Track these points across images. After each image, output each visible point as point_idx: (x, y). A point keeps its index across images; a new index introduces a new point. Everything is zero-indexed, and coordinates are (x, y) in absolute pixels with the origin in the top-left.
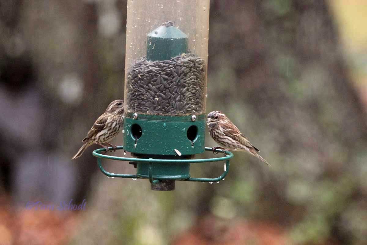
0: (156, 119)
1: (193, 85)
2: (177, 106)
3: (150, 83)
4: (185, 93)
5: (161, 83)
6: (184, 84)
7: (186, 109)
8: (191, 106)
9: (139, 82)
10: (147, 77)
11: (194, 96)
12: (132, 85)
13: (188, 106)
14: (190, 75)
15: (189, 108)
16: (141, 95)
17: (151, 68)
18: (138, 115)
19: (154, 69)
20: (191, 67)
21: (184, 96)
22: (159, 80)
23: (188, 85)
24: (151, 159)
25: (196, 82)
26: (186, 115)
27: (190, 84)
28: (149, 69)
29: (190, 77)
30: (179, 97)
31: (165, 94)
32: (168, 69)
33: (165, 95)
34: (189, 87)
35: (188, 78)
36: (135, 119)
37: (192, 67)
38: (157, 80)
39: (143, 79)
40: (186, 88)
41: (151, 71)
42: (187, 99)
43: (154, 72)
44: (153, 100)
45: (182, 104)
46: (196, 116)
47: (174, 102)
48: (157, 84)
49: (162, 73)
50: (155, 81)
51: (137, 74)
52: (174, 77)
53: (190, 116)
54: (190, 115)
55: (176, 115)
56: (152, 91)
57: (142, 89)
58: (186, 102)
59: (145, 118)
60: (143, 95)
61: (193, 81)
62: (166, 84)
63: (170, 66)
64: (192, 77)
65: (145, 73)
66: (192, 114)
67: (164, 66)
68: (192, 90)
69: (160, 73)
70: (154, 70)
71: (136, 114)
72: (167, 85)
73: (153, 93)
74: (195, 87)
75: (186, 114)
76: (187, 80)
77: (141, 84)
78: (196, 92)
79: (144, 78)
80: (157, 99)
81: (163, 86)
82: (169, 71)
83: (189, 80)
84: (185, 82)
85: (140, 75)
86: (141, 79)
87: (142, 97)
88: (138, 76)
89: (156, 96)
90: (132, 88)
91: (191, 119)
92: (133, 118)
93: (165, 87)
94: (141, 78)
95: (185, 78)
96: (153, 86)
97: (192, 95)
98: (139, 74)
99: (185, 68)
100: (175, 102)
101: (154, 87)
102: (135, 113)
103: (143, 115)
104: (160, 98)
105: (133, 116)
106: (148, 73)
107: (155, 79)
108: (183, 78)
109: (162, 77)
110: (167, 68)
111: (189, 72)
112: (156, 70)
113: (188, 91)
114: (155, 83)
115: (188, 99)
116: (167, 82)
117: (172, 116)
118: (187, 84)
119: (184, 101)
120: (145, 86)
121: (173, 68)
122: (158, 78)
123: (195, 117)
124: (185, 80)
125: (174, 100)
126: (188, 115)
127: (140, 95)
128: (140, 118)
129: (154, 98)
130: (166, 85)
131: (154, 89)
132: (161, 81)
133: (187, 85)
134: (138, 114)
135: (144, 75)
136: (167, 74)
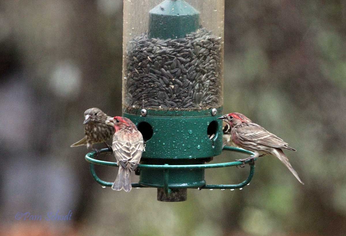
0: (171, 115)
1: (213, 71)
2: (196, 98)
3: (163, 67)
4: (204, 81)
5: (177, 67)
6: (203, 69)
7: (206, 101)
8: (210, 97)
9: (148, 65)
10: (159, 60)
11: (214, 85)
12: (137, 70)
13: (208, 98)
14: (209, 59)
15: (209, 99)
16: (151, 82)
17: (164, 49)
18: (147, 112)
19: (168, 50)
20: (210, 49)
21: (203, 85)
22: (175, 63)
23: (208, 71)
24: (167, 166)
25: (215, 67)
26: (206, 109)
27: (209, 70)
28: (162, 50)
29: (210, 61)
30: (198, 85)
31: (181, 80)
32: (186, 50)
33: (182, 82)
34: (208, 74)
35: (207, 62)
36: (142, 116)
37: (212, 49)
38: (172, 63)
39: (153, 63)
40: (205, 75)
41: (164, 53)
42: (206, 88)
43: (168, 53)
44: (167, 88)
45: (201, 95)
46: (217, 109)
47: (192, 92)
48: (172, 69)
49: (178, 55)
50: (170, 64)
51: (146, 56)
52: (192, 59)
53: (210, 110)
54: (211, 108)
55: (195, 109)
56: (166, 77)
57: (152, 75)
58: (205, 92)
59: (157, 115)
60: (153, 82)
61: (212, 66)
62: (183, 68)
63: (188, 45)
64: (211, 61)
65: (157, 55)
66: (212, 107)
67: (180, 46)
68: (212, 77)
69: (175, 55)
70: (169, 52)
71: (144, 110)
72: (185, 69)
73: (167, 80)
74: (214, 73)
75: (206, 107)
76: (206, 65)
77: (151, 68)
78: (216, 79)
79: (155, 61)
80: (173, 87)
81: (179, 71)
82: (187, 51)
83: (208, 66)
84: (204, 68)
85: (150, 57)
86: (151, 62)
87: (152, 85)
88: (147, 58)
89: (171, 83)
90: (138, 73)
91: (212, 113)
92: (141, 114)
93: (182, 72)
94: (150, 60)
95: (203, 63)
96: (166, 71)
97: (212, 83)
98: (148, 56)
99: (204, 49)
100: (194, 92)
101: (168, 71)
102: (142, 108)
103: (154, 110)
104: (176, 85)
105: (141, 113)
106: (160, 55)
107: (171, 62)
108: (202, 62)
109: (179, 60)
110: (184, 49)
111: (208, 55)
112: (170, 51)
113: (207, 79)
114: (169, 66)
115: (208, 88)
116: (185, 65)
117: (190, 111)
118: (206, 69)
119: (203, 91)
120: (157, 71)
121: (191, 49)
122: (173, 61)
123: (216, 111)
124: (205, 64)
125: (192, 89)
126: (208, 108)
127: (149, 82)
128: (150, 114)
129: (168, 85)
130: (183, 70)
131: (169, 74)
132: (177, 65)
133: (206, 71)
134: (147, 110)
135: (156, 57)
136: (183, 56)
